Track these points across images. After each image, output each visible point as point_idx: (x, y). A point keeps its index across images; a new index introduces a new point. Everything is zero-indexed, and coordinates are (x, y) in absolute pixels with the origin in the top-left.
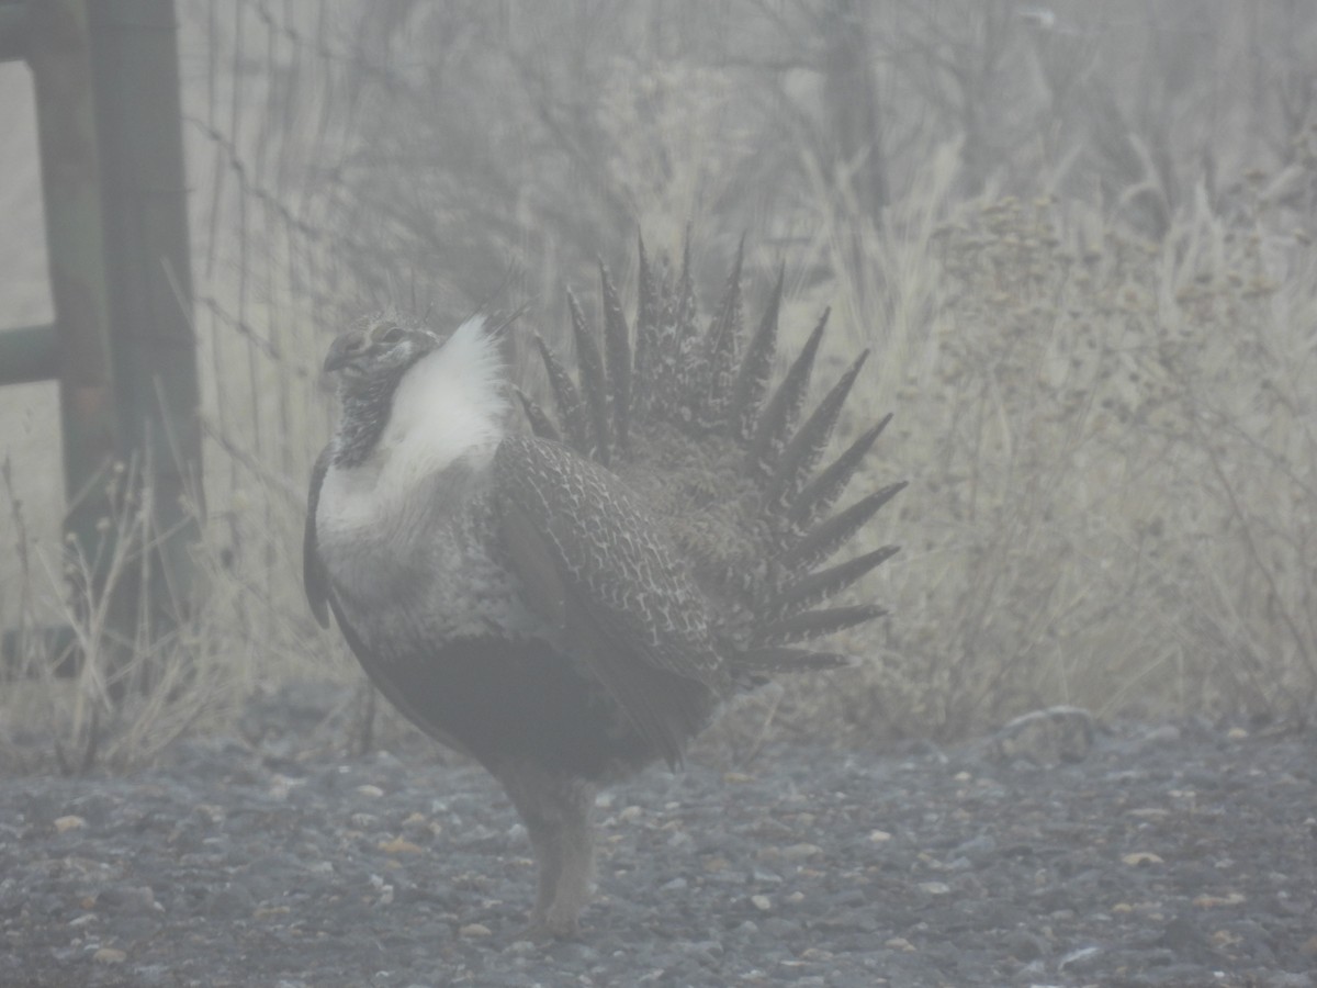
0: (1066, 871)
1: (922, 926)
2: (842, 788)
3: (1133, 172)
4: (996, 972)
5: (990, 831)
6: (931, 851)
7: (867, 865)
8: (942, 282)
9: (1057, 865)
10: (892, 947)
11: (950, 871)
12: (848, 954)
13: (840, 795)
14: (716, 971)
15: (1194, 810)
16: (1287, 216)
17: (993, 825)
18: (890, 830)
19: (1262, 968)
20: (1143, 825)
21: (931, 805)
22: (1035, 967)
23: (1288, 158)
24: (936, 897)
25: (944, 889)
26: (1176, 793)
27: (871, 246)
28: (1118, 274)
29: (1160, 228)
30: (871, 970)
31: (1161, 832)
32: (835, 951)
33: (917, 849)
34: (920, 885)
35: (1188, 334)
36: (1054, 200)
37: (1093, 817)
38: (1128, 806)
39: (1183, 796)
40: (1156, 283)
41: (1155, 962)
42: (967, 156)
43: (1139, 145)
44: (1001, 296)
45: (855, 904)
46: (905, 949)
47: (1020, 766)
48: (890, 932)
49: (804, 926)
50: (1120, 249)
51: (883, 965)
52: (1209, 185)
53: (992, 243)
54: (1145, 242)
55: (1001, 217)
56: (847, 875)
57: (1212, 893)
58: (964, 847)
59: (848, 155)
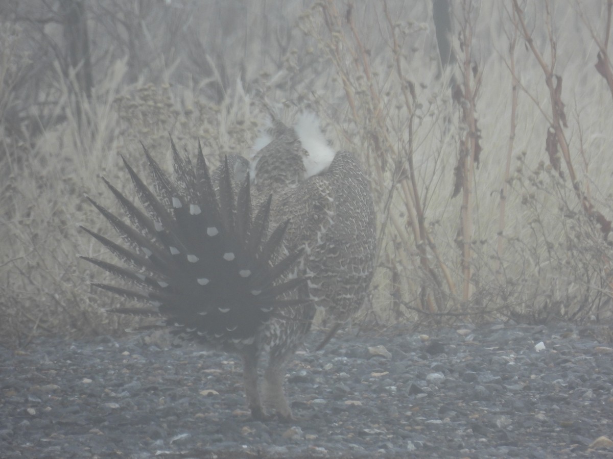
0: (174, 398)
1: (106, 423)
2: (70, 359)
3: (208, 72)
4: (141, 445)
5: (139, 379)
6: (111, 388)
7: (81, 395)
8: (118, 123)
9: (170, 395)
10: (92, 433)
11: (120, 397)
12: (72, 436)
13: (69, 362)
14: (10, 443)
15: (233, 370)
16: (279, 93)
17: (140, 376)
18: (92, 378)
19: (265, 444)
20: (210, 377)
21: (111, 366)
22: (159, 442)
23: (280, 67)
24: (113, 409)
25: (117, 406)
26: (225, 362)
27: (85, 106)
28: (200, 120)
29: (220, 98)
30: (82, 444)
31: (218, 380)
32: (66, 434)
33: (105, 387)
34: (106, 404)
35: (233, 148)
36: (171, 85)
37: (187, 373)
38: (203, 368)
39: (228, 364)
40: (218, 124)
41: (215, 441)
42: (130, 65)
43: (211, 60)
44: (145, 130)
45: (75, 412)
46: (98, 434)
47: (153, 348)
48: (92, 426)
49: (52, 422)
50: (201, 108)
51: (88, 441)
52: (243, 79)
53: (141, 105)
54: (212, 104)
55: (146, 93)
56: (72, 399)
57: (242, 409)
58: (126, 386)
59: (75, 64)
